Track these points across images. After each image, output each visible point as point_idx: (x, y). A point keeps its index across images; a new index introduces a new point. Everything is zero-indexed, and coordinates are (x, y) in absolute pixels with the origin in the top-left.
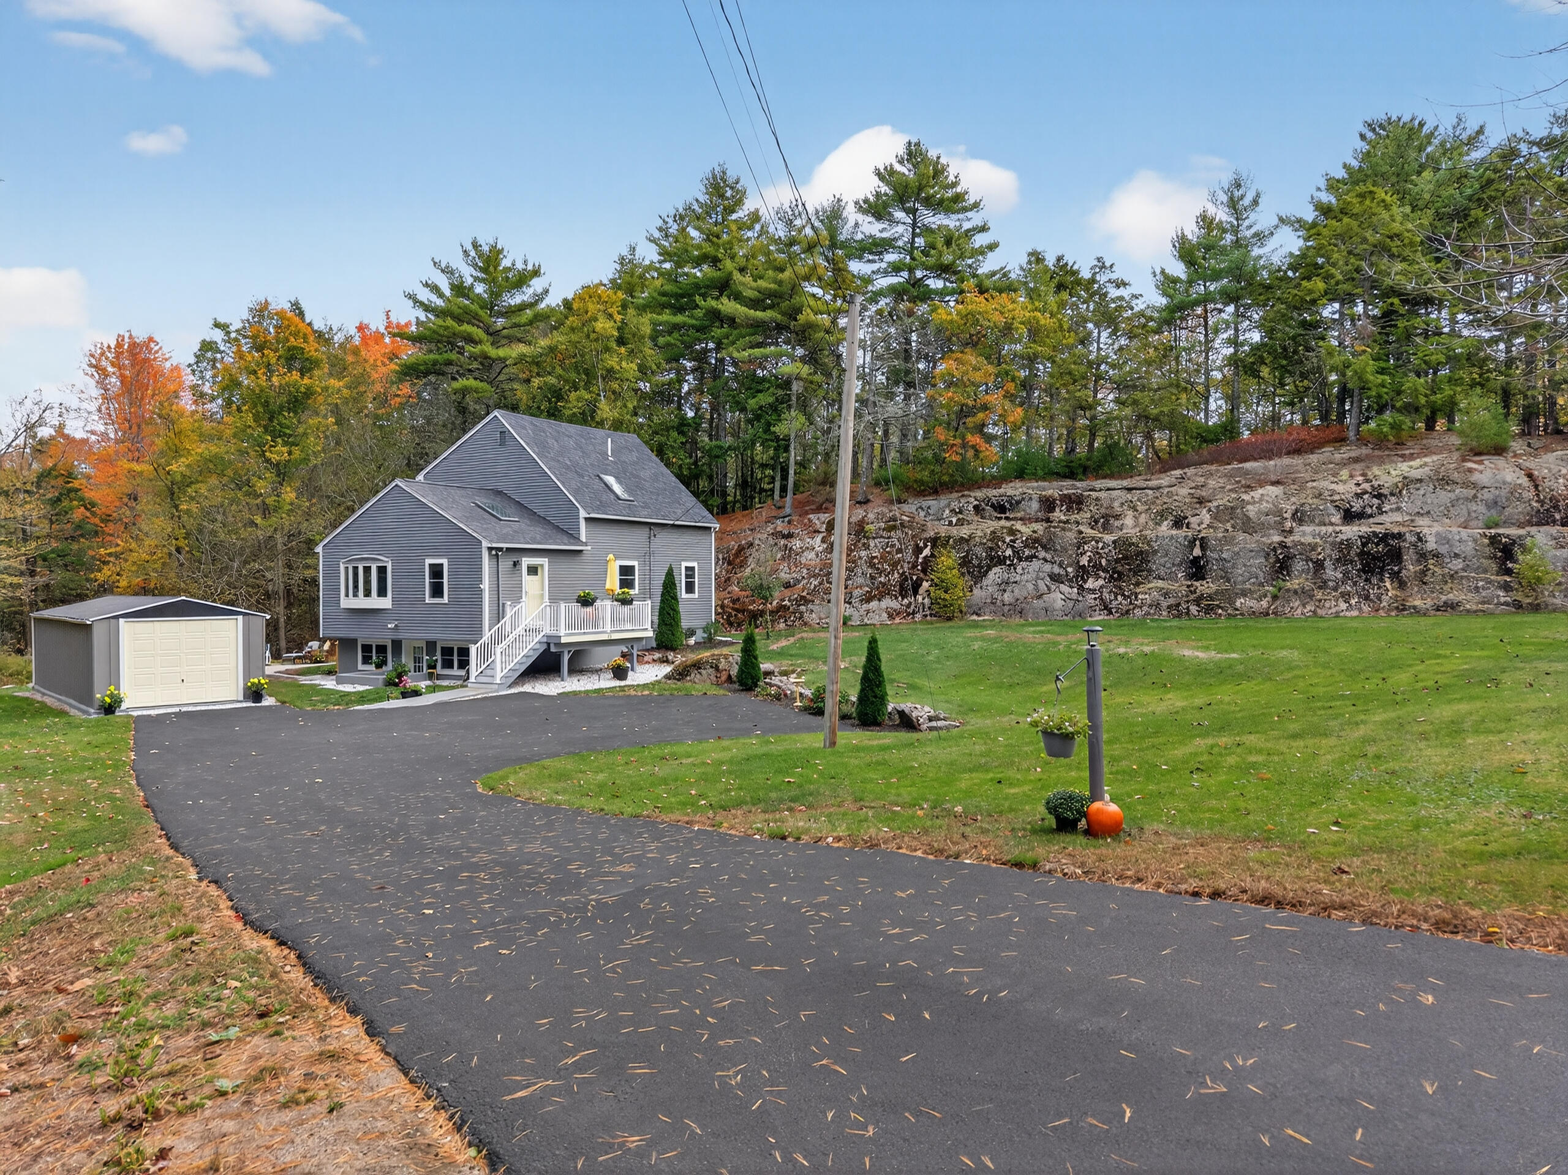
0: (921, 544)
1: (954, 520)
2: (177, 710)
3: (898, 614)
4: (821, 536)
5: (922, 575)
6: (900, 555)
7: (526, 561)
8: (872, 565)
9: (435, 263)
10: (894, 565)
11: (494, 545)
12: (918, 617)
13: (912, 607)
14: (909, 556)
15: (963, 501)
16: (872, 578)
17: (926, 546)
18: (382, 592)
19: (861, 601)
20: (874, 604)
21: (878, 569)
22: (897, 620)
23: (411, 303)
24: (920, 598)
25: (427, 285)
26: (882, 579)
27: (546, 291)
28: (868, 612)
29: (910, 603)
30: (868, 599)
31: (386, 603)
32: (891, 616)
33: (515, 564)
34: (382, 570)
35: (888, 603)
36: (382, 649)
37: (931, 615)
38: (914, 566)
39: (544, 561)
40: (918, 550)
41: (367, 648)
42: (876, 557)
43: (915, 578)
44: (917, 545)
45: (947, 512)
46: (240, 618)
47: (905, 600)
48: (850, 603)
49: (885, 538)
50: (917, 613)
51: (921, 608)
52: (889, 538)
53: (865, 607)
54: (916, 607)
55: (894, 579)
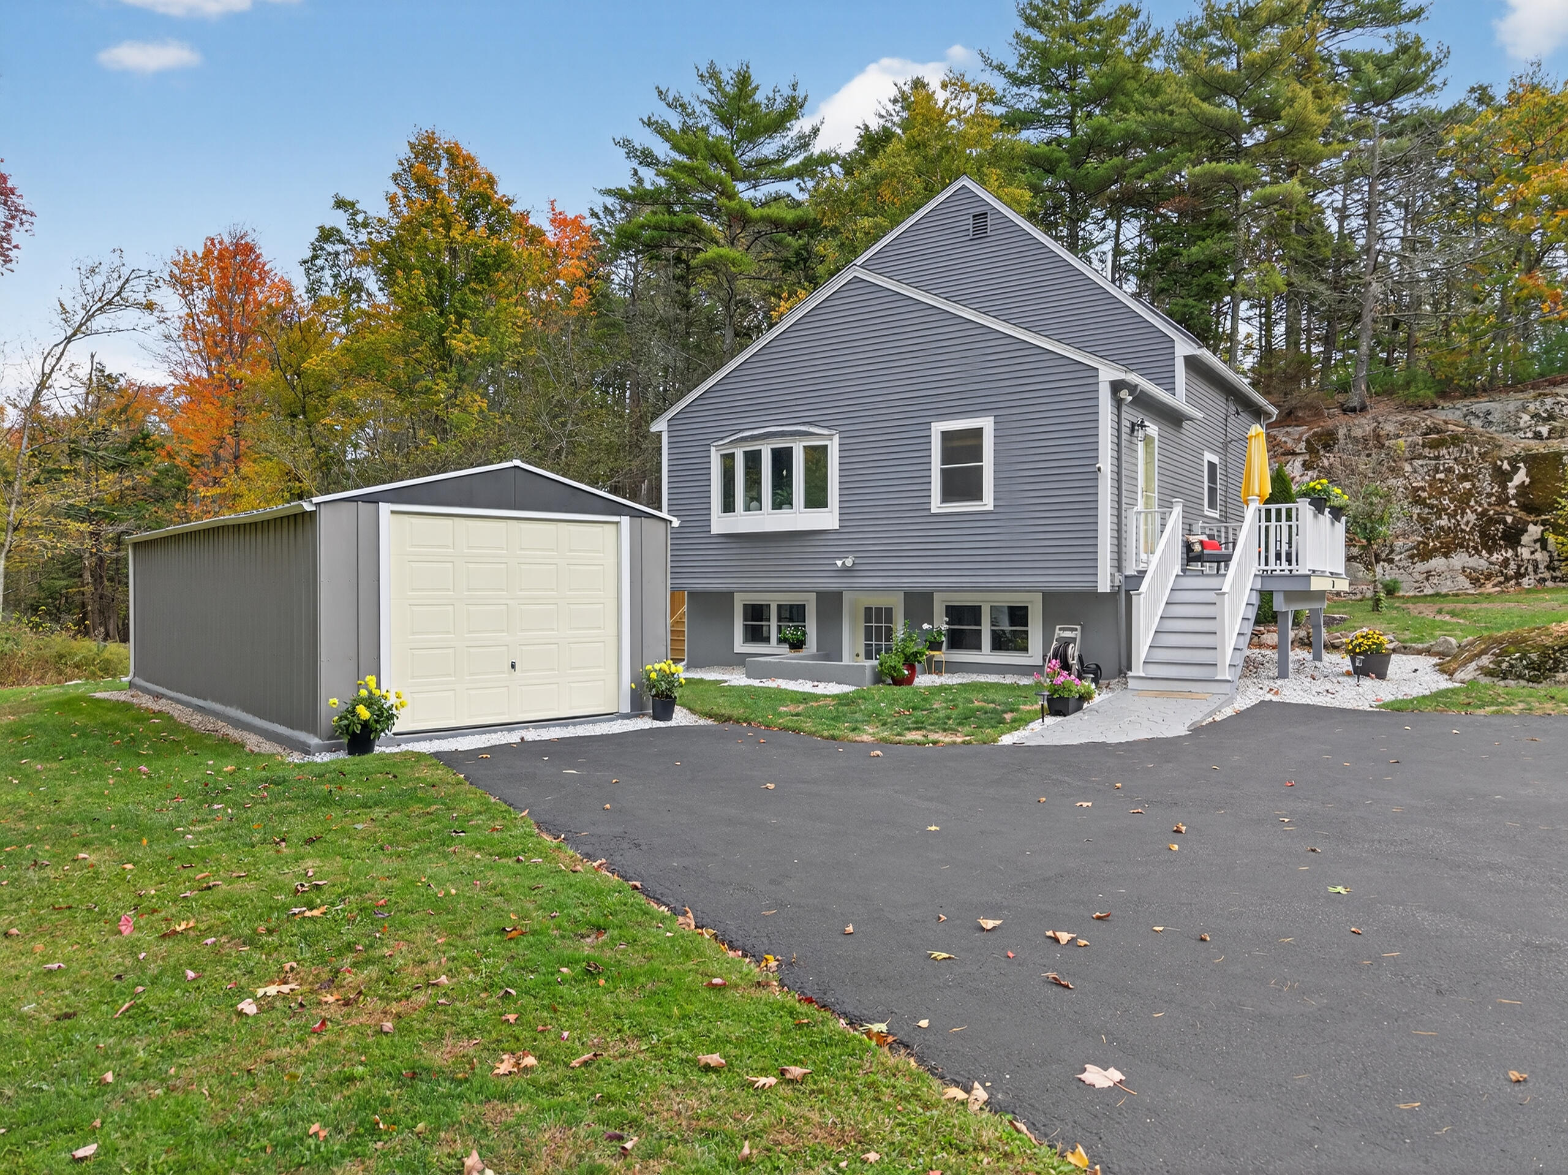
0: (1506, 466)
1: (1544, 430)
3: (1489, 577)
4: (1300, 459)
5: (1521, 514)
6: (1468, 485)
8: (1418, 501)
10: (1463, 501)
12: (1525, 581)
13: (1513, 566)
14: (1486, 484)
15: (1549, 401)
16: (1424, 521)
17: (1515, 469)
18: (816, 498)
19: (1412, 557)
20: (1437, 563)
21: (1431, 507)
22: (1489, 588)
23: (623, 151)
24: (1525, 553)
25: (649, 124)
26: (1444, 522)
27: (815, 131)
28: (1428, 575)
29: (1506, 563)
30: (1424, 554)
31: (827, 519)
32: (1475, 582)
34: (817, 457)
35: (1459, 559)
36: (793, 614)
37: (1554, 579)
38: (1503, 500)
40: (1502, 477)
41: (756, 613)
42: (1423, 489)
43: (1509, 519)
44: (1498, 470)
45: (1526, 417)
46: (625, 520)
47: (1495, 555)
48: (1391, 561)
49: (1430, 459)
50: (1523, 576)
51: (1530, 569)
52: (1437, 458)
53: (1421, 567)
54: (1519, 567)
55: (1468, 523)
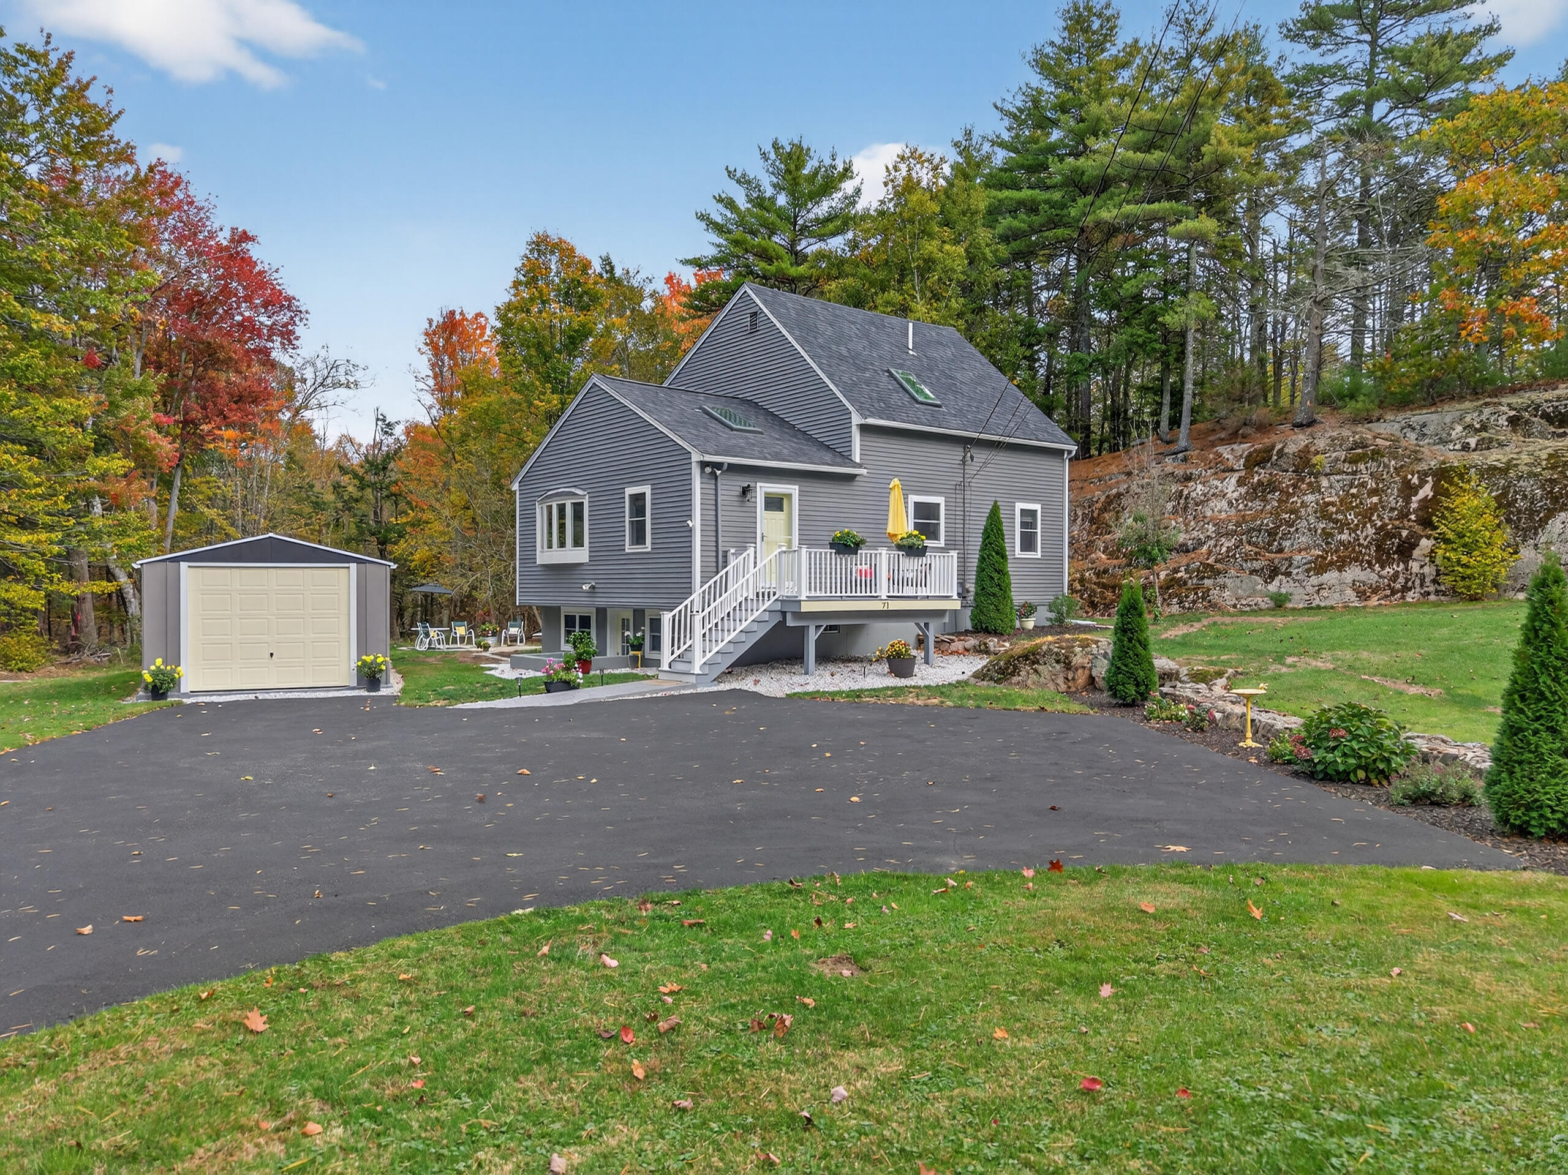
0: (1415, 480)
1: (1472, 442)
2: (252, 697)
3: (1375, 591)
4: (1236, 475)
5: (1418, 528)
6: (1375, 499)
7: (763, 488)
8: (1325, 516)
9: (729, 172)
10: (1366, 516)
11: (708, 458)
12: (1410, 596)
13: (1401, 580)
14: (1393, 499)
15: (1487, 411)
16: (1327, 535)
17: (1423, 483)
18: (578, 542)
19: (1308, 571)
20: (1330, 576)
21: (1336, 521)
22: (1374, 601)
23: (703, 225)
24: (1415, 566)
25: (720, 200)
26: (1344, 537)
27: (858, 191)
28: (1320, 587)
29: (1396, 575)
30: (1320, 567)
31: (581, 555)
32: (1362, 595)
33: (745, 491)
34: (578, 508)
35: (1354, 573)
36: (585, 622)
37: (1437, 592)
38: (1404, 515)
39: (793, 489)
40: (1408, 490)
41: (570, 621)
42: (1333, 504)
43: (1405, 533)
44: (1407, 483)
45: (1459, 428)
46: (353, 566)
47: (1387, 569)
48: (1288, 574)
49: (1347, 474)
50: (1410, 589)
51: (1418, 582)
52: (1354, 473)
53: (1315, 580)
54: (1407, 580)
55: (1367, 537)
